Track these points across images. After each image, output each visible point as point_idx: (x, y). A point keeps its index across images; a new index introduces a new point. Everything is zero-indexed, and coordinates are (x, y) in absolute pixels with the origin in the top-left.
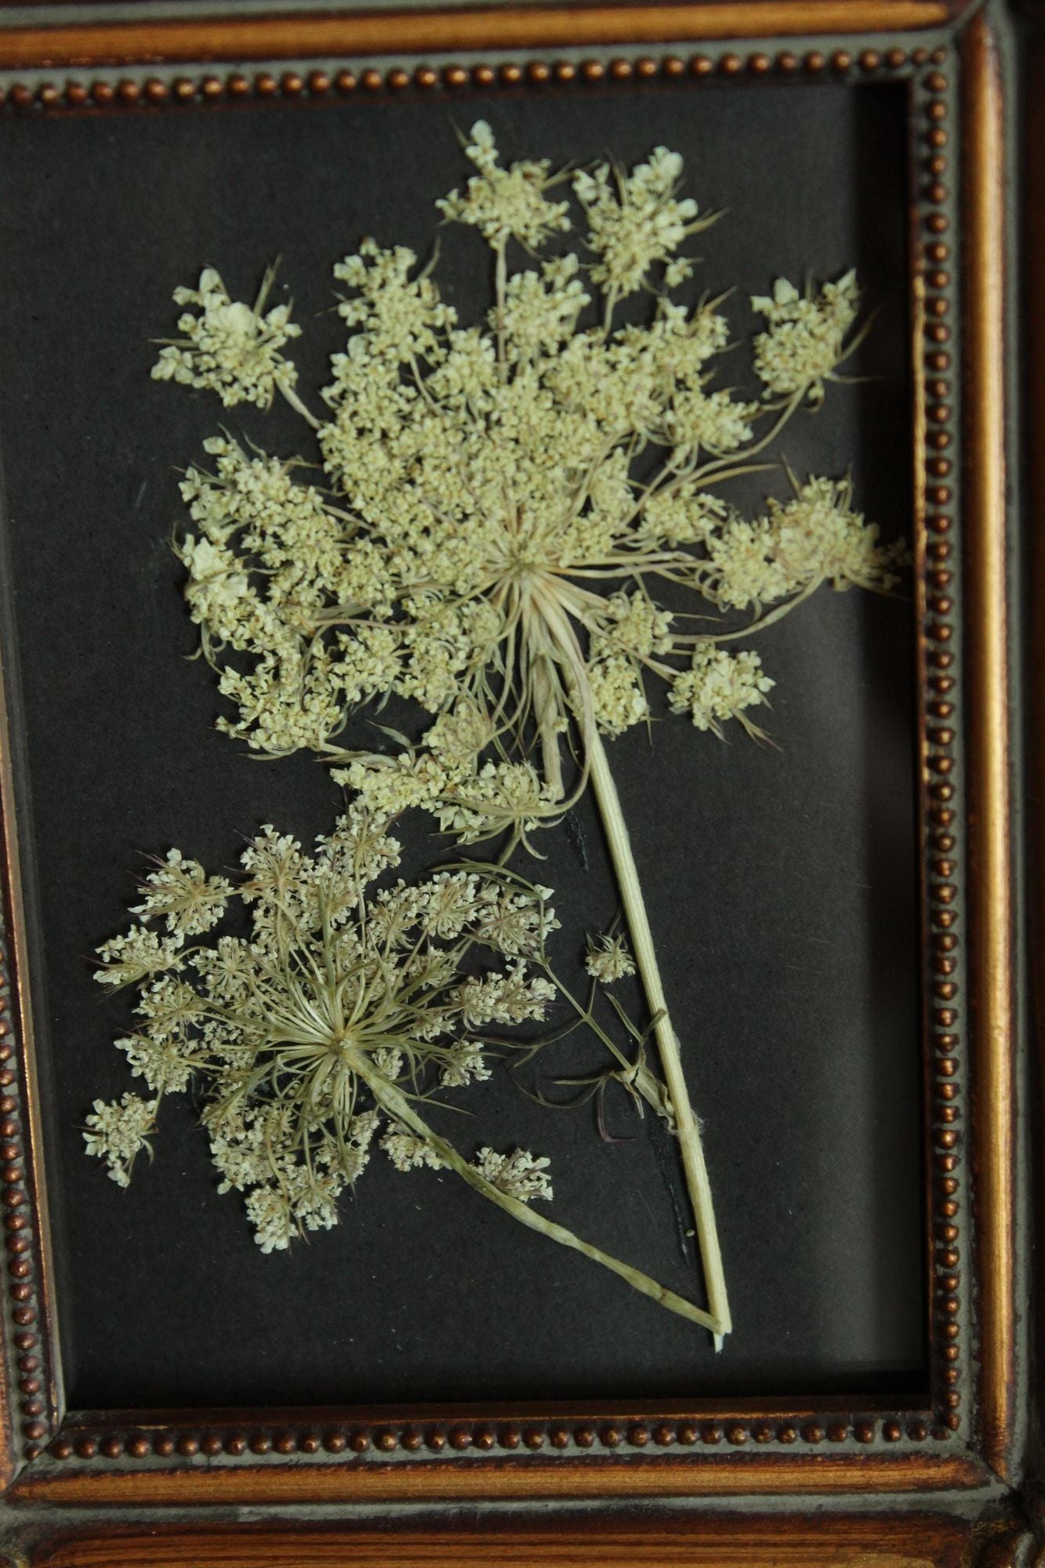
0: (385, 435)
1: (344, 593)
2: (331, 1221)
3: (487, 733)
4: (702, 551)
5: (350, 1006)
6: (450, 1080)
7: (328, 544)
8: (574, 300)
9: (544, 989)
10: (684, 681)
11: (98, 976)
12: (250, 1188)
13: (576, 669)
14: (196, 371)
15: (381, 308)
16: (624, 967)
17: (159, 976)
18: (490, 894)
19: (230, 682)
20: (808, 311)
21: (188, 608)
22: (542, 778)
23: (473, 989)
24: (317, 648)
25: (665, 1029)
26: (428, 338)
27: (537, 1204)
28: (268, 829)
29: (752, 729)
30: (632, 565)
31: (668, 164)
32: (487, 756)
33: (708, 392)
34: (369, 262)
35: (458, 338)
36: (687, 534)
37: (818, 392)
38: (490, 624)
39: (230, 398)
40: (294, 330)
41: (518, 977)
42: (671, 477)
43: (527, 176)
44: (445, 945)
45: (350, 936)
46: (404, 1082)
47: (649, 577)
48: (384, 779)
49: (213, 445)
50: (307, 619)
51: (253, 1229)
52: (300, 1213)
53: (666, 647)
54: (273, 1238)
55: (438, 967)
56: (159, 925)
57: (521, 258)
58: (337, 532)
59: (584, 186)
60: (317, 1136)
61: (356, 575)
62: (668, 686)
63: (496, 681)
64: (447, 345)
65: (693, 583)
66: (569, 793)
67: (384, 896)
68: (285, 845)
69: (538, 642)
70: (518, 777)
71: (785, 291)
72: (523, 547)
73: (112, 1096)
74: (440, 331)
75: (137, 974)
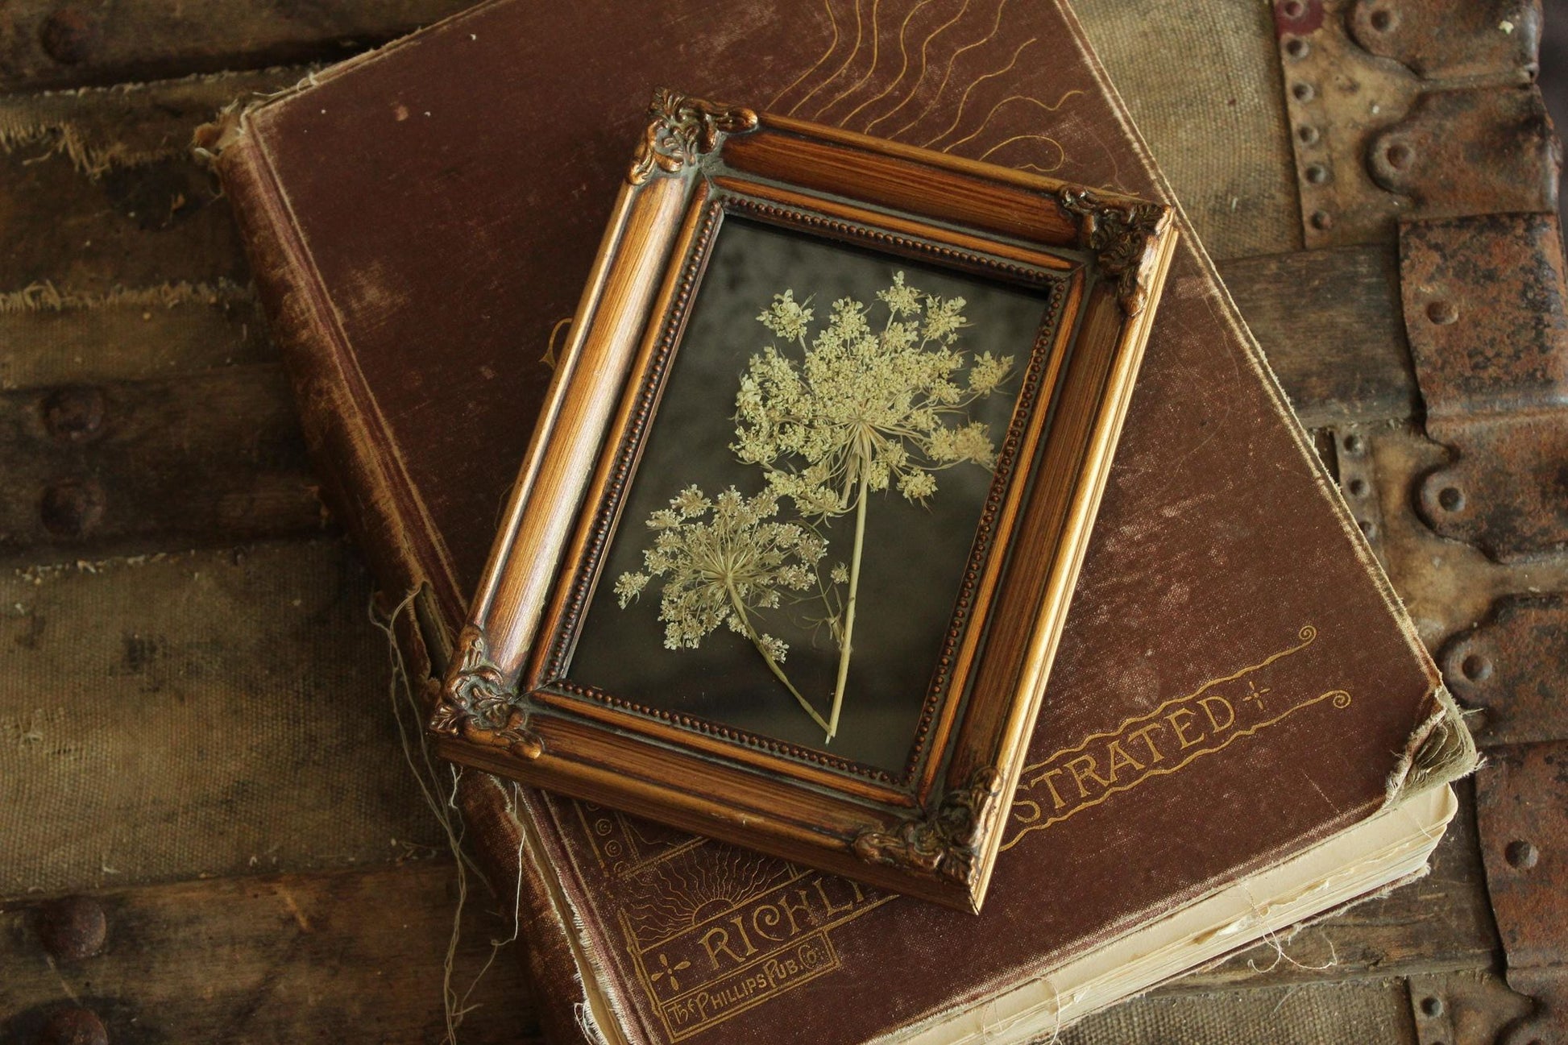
0: (829, 362)
1: (794, 411)
2: (696, 646)
3: (826, 476)
4: (927, 435)
5: (735, 562)
6: (764, 603)
7: (795, 392)
8: (913, 337)
9: (811, 576)
10: (905, 478)
11: (648, 523)
12: (670, 622)
13: (868, 462)
14: (771, 322)
15: (845, 319)
16: (845, 578)
17: (671, 529)
18: (805, 536)
19: (740, 432)
20: (994, 364)
21: (736, 400)
22: (840, 498)
23: (784, 569)
24: (776, 429)
25: (852, 606)
26: (857, 334)
27: (778, 662)
28: (733, 487)
29: (923, 503)
30: (899, 431)
31: (961, 302)
32: (824, 484)
33: (949, 381)
34: (846, 304)
35: (868, 337)
36: (923, 426)
37: (987, 392)
38: (842, 437)
39: (779, 334)
40: (811, 319)
41: (803, 571)
42: (926, 406)
43: (911, 292)
44: (780, 549)
45: (747, 535)
46: (744, 600)
47: (904, 437)
48: (783, 480)
49: (767, 349)
50: (776, 415)
51: (665, 637)
52: (686, 637)
53: (904, 463)
54: (671, 644)
55: (776, 557)
56: (678, 511)
57: (899, 317)
58: (800, 390)
59: (929, 301)
60: (703, 610)
61: (800, 405)
62: (898, 480)
63: (836, 459)
64: (863, 339)
65: (920, 445)
66: (848, 507)
67: (765, 525)
68: (736, 495)
69: (857, 448)
70: (831, 495)
71: (987, 355)
72: (864, 413)
73: (633, 572)
74: (862, 333)
75: (662, 525)
